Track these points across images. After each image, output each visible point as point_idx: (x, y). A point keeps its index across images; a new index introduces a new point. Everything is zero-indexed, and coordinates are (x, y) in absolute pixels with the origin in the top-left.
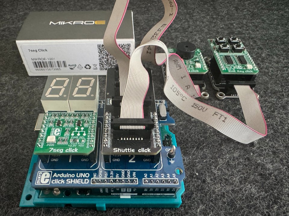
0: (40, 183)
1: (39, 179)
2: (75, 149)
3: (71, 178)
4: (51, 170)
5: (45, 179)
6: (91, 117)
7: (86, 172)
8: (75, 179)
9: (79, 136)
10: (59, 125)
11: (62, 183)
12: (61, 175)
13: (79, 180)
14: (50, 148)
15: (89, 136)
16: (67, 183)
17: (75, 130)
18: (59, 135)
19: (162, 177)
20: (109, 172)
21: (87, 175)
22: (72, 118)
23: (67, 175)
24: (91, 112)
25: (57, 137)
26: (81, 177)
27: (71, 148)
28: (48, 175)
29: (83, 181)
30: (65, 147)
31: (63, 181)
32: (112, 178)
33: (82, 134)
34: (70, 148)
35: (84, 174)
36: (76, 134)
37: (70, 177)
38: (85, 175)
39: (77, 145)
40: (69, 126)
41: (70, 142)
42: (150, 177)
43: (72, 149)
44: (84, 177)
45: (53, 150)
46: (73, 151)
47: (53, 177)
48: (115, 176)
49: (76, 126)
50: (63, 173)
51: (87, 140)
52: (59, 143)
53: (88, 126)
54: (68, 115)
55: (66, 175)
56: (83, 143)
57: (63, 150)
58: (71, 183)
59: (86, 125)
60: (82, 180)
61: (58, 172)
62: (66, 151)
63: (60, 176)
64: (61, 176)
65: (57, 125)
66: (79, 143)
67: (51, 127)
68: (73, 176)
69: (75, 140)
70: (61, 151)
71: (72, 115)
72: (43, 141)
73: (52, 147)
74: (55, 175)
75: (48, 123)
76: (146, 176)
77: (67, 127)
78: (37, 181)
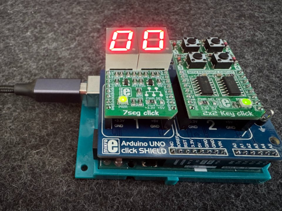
0: (108, 152)
1: (106, 148)
2: (155, 112)
3: (144, 147)
4: (118, 137)
5: (113, 147)
6: (163, 76)
7: (160, 140)
8: (149, 149)
9: (156, 97)
10: (127, 85)
11: (134, 153)
13: (154, 150)
14: (124, 111)
15: (167, 97)
16: (140, 153)
17: (148, 90)
18: (130, 95)
19: (256, 147)
20: (188, 141)
21: (163, 144)
22: (140, 77)
23: (138, 143)
24: (161, 71)
25: (129, 98)
26: (156, 146)
27: (149, 110)
28: (116, 144)
29: (160, 151)
30: (143, 110)
31: (135, 151)
32: (193, 147)
33: (158, 95)
34: (148, 111)
35: (159, 142)
36: (150, 95)
37: (143, 145)
39: (156, 107)
40: (138, 85)
41: (146, 104)
42: (241, 147)
43: (151, 112)
44: (159, 145)
45: (127, 113)
46: (153, 114)
47: (122, 145)
48: (196, 146)
49: (148, 85)
50: (132, 142)
51: (166, 101)
52: (133, 105)
53: (163, 86)
54: (134, 73)
55: (136, 143)
56: (162, 105)
57: (139, 112)
58: (145, 153)
59: (159, 84)
60: (157, 149)
61: (127, 140)
62: (144, 114)
63: (130, 145)
65: (125, 84)
66: (157, 105)
67: (118, 87)
68: (145, 144)
69: (152, 102)
70: (138, 113)
71: (140, 73)
72: (113, 102)
73: (126, 109)
74: (124, 143)
75: (113, 82)
76: (235, 146)
77: (137, 87)
78: (104, 150)
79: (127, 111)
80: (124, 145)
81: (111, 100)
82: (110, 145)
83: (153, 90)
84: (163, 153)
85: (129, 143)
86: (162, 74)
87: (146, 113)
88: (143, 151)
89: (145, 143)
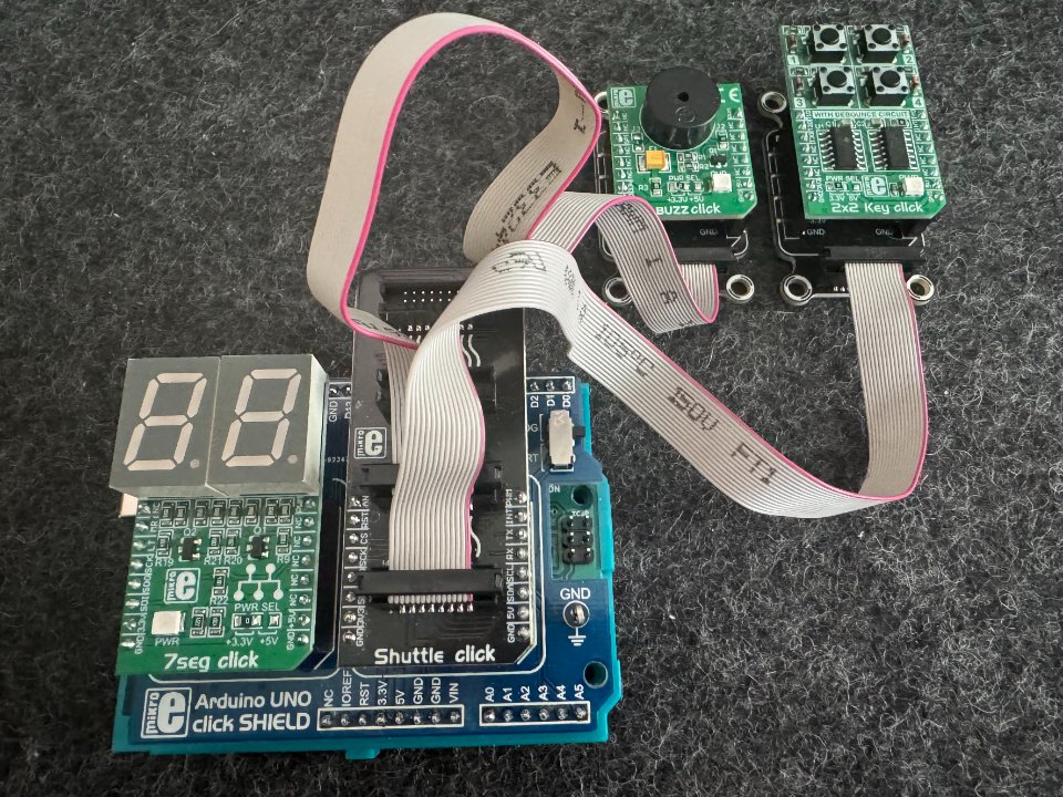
0: (157, 732)
1: (152, 718)
2: (249, 655)
3: (254, 710)
5: (172, 715)
6: (299, 517)
7: (298, 687)
8: (265, 716)
9: (262, 601)
10: (191, 558)
11: (225, 729)
12: (220, 699)
13: (279, 718)
14: (167, 655)
15: (293, 602)
16: (242, 729)
17: (247, 576)
19: (541, 696)
20: (373, 685)
21: (304, 699)
23: (241, 699)
24: (299, 496)
25: (186, 609)
26: (286, 705)
27: (235, 649)
28: (180, 705)
30: (216, 649)
31: (228, 724)
32: (382, 708)
34: (232, 653)
35: (296, 693)
36: (249, 593)
37: (251, 706)
38: (296, 699)
40: (223, 558)
41: (232, 628)
43: (239, 657)
44: (294, 704)
45: (175, 664)
46: (243, 663)
47: (197, 707)
48: (391, 700)
49: (249, 558)
50: (226, 695)
53: (291, 557)
54: (217, 511)
55: (236, 699)
56: (273, 631)
57: (208, 659)
58: (255, 728)
60: (288, 715)
61: (211, 691)
62: (220, 665)
63: (219, 705)
64: (222, 703)
65: (184, 556)
66: (261, 631)
67: (164, 567)
68: (258, 702)
70: (204, 663)
71: (234, 513)
72: (142, 626)
73: (172, 649)
74: (203, 701)
75: (151, 547)
76: (489, 698)
77: (217, 563)
78: (146, 727)
79: (175, 656)
80: (202, 707)
81: (140, 618)
82: (165, 708)
83: (260, 574)
84: (299, 727)
85: (215, 699)
86: (299, 510)
87: (223, 663)
88: (249, 724)
89: (258, 698)
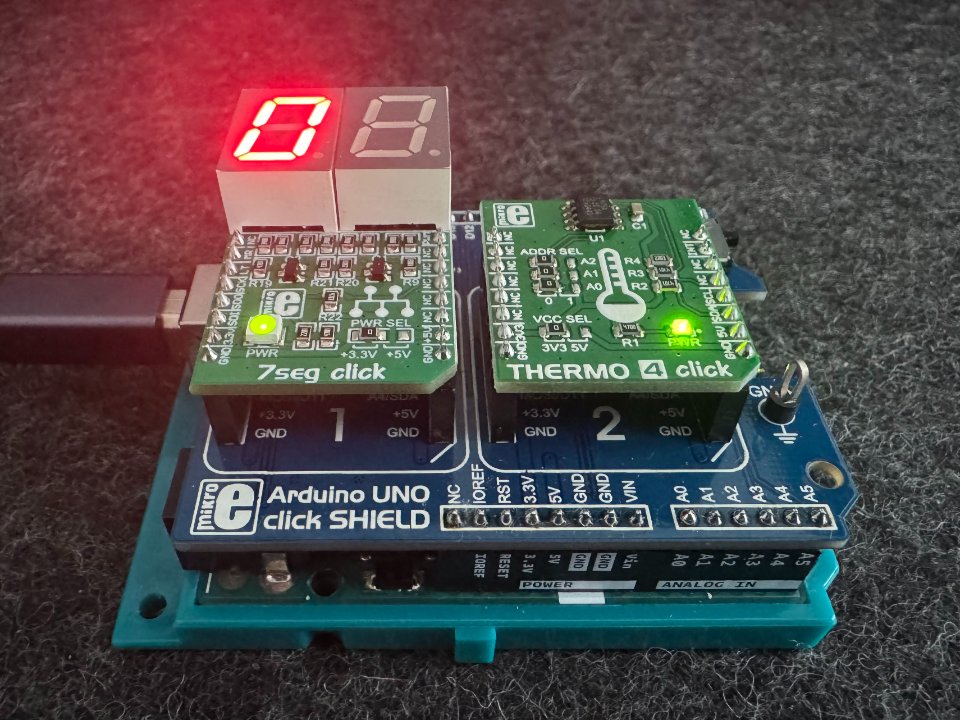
0: (212, 528)
1: (207, 512)
2: (372, 368)
3: (350, 506)
4: (259, 473)
5: (234, 509)
6: (427, 248)
7: (412, 481)
8: (366, 512)
9: (386, 318)
10: (294, 280)
11: (308, 527)
12: (302, 493)
13: (385, 516)
14: (261, 366)
15: (427, 319)
16: (332, 527)
18: (297, 314)
21: (420, 494)
22: (349, 254)
23: (332, 493)
24: (425, 232)
25: (288, 324)
26: (394, 500)
27: (353, 362)
28: (247, 496)
29: (406, 519)
30: (329, 360)
31: (313, 521)
32: (531, 506)
33: (395, 311)
34: (349, 366)
35: (407, 488)
37: (346, 500)
38: (408, 495)
39: (382, 352)
40: (334, 280)
41: (349, 341)
42: (704, 498)
43: (359, 369)
44: (406, 500)
45: (273, 374)
47: (270, 501)
48: (543, 498)
49: (367, 281)
50: (311, 488)
52: (300, 345)
53: (421, 281)
54: (327, 240)
55: (325, 492)
56: (405, 345)
58: (352, 526)
59: (410, 277)
60: (399, 513)
62: (333, 376)
63: (301, 500)
64: (305, 497)
65: (286, 278)
66: (387, 345)
67: (260, 288)
68: (357, 496)
69: (368, 334)
70: (312, 374)
71: (348, 241)
72: (229, 338)
73: (268, 360)
74: (278, 494)
75: (244, 271)
76: (683, 495)
77: (327, 285)
79: (272, 367)
80: (277, 502)
81: (227, 331)
82: (225, 501)
83: (383, 294)
84: (414, 525)
85: (295, 493)
86: (426, 243)
87: (338, 374)
88: (343, 522)
89: (354, 492)
